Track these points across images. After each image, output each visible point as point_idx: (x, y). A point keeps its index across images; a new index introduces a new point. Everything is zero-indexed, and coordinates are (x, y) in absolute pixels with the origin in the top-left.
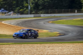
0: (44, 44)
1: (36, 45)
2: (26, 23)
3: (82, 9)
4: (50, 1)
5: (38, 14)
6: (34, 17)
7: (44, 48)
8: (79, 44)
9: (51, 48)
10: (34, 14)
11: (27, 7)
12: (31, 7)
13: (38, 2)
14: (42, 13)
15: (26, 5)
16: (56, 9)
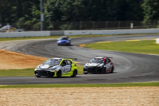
0: (64, 88)
1: (49, 89)
2: (35, 48)
3: (142, 20)
4: (83, 6)
5: (60, 29)
6: (52, 35)
7: (63, 96)
8: (133, 87)
9: (75, 95)
10: (51, 29)
11: (39, 17)
12: (47, 16)
13: (59, 7)
14: (66, 29)
15: (37, 12)
16: (93, 20)
